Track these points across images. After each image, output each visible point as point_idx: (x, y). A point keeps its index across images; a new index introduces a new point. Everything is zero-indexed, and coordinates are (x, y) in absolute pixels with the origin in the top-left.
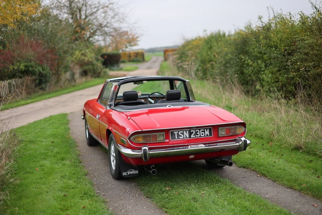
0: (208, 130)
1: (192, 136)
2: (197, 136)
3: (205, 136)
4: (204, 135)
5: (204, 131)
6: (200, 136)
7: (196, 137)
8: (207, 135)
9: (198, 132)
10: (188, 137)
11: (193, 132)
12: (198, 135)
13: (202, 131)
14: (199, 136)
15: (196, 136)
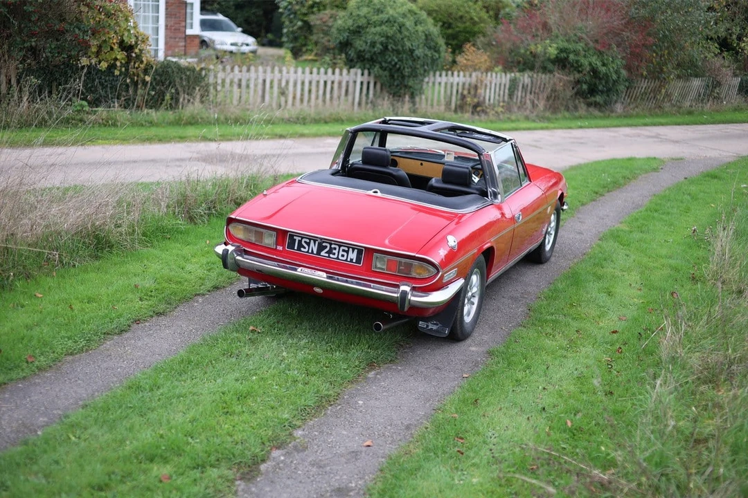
0: (356, 251)
1: (323, 253)
2: (331, 256)
3: (346, 260)
4: (345, 258)
5: (347, 252)
6: (338, 258)
7: (329, 257)
8: (352, 260)
9: (335, 249)
10: (315, 252)
11: (326, 247)
12: (334, 254)
13: (344, 250)
14: (336, 256)
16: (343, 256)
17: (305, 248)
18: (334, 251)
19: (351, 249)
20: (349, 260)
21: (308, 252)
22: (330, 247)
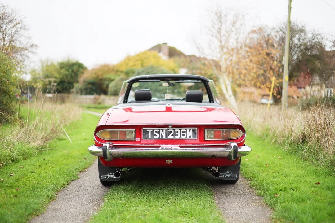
2: (176, 137)
4: (185, 137)
8: (190, 137)
13: (183, 132)
14: (179, 137)
15: (174, 137)
16: (184, 135)
17: (156, 136)
18: (177, 134)
19: (188, 130)
20: (188, 137)
21: (159, 138)
22: (174, 132)
